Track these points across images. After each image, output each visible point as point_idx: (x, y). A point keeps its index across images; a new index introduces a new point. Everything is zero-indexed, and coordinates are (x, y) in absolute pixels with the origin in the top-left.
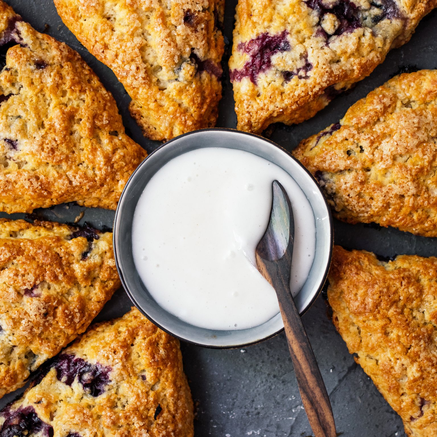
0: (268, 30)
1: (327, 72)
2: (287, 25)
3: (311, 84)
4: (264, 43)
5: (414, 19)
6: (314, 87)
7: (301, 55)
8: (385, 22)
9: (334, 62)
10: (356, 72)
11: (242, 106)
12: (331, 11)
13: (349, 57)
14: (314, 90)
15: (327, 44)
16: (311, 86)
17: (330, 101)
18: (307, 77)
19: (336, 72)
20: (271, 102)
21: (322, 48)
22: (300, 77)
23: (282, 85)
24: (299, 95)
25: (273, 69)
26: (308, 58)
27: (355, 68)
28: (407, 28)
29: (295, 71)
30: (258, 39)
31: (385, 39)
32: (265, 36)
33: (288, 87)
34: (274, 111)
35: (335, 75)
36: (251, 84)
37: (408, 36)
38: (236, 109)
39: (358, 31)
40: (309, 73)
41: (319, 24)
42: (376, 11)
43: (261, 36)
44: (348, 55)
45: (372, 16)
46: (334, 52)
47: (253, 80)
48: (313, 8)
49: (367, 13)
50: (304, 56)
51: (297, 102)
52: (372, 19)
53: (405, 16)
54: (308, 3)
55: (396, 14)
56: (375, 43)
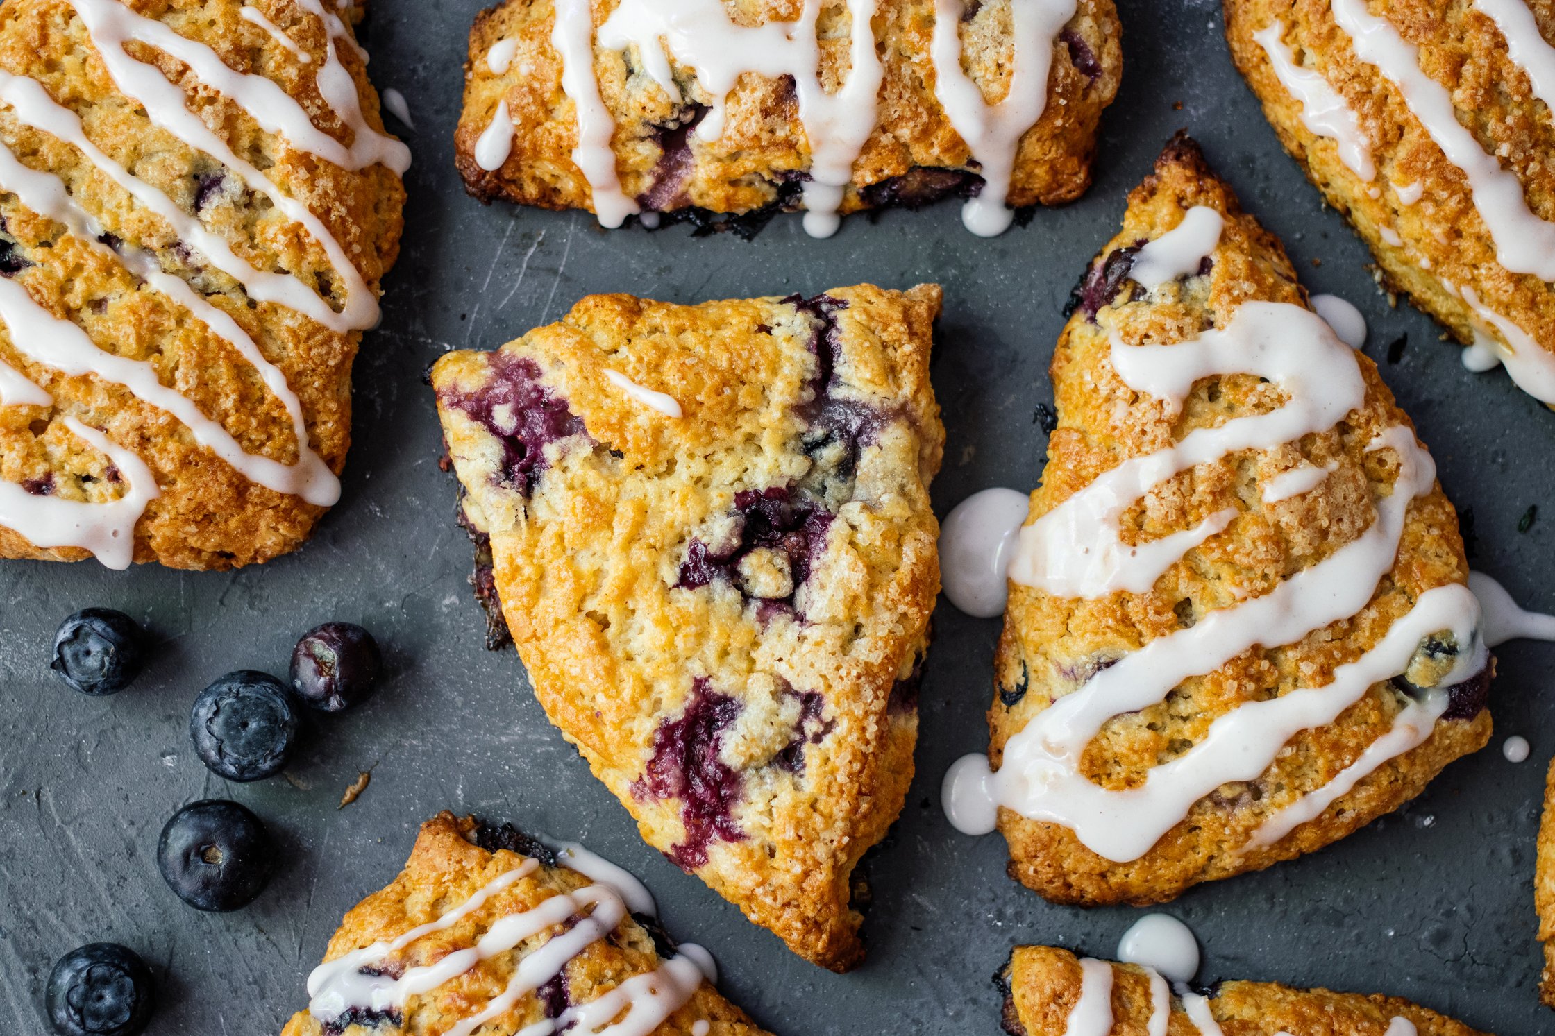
0: (661, 714)
1: (859, 677)
2: (689, 665)
3: (850, 731)
4: (680, 744)
5: (917, 392)
6: (864, 729)
7: (774, 695)
8: (868, 457)
9: (851, 641)
10: (912, 612)
11: (762, 906)
12: (744, 550)
13: (871, 599)
14: (869, 736)
15: (800, 618)
16: (855, 735)
17: (915, 710)
18: (829, 727)
19: (876, 658)
20: (810, 843)
21: (801, 639)
22: (817, 738)
23: (797, 788)
24: (850, 775)
25: (747, 776)
26: (795, 687)
27: (902, 608)
28: (922, 423)
29: (796, 736)
30: (660, 749)
31: (902, 491)
32: (668, 730)
33: (811, 779)
34: (834, 856)
35: (882, 664)
36: (734, 846)
37: (937, 432)
38: (753, 917)
39: (837, 530)
40: (827, 715)
41: (746, 598)
42: (830, 454)
43: (658, 738)
44: (864, 600)
45: (833, 471)
46: (834, 621)
47: (730, 836)
48: (705, 582)
49: (817, 477)
50: (784, 689)
51: (860, 793)
52: (837, 476)
53: (896, 405)
54: (685, 581)
55: (873, 419)
56: (890, 520)
